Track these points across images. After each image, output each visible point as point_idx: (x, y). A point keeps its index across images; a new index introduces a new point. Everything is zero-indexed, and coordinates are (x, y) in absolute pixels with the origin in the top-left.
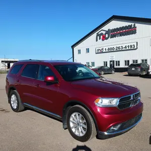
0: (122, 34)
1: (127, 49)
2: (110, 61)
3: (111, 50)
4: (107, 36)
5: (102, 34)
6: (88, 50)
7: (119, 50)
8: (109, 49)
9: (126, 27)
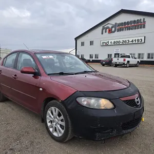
1: (134, 42)
2: (115, 54)
3: (116, 44)
5: (108, 28)
6: (91, 43)
7: (125, 43)
8: (114, 42)
9: (135, 21)
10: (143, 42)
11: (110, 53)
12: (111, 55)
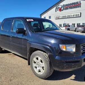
0: (71, 8)
1: (74, 16)
2: (64, 24)
3: (64, 18)
4: (62, 8)
6: (50, 17)
7: (69, 17)
8: (63, 16)
9: (74, 3)
10: (80, 16)
11: (60, 24)
12: (61, 24)
